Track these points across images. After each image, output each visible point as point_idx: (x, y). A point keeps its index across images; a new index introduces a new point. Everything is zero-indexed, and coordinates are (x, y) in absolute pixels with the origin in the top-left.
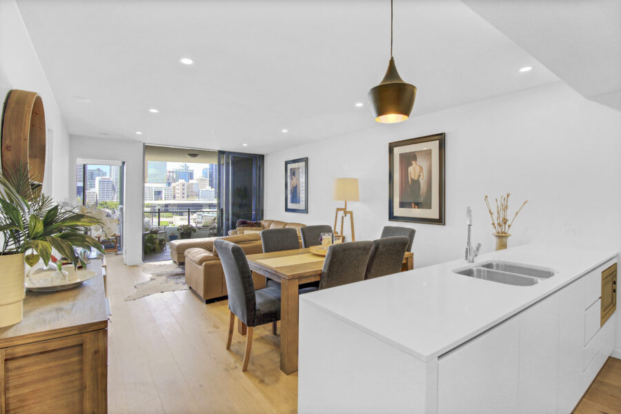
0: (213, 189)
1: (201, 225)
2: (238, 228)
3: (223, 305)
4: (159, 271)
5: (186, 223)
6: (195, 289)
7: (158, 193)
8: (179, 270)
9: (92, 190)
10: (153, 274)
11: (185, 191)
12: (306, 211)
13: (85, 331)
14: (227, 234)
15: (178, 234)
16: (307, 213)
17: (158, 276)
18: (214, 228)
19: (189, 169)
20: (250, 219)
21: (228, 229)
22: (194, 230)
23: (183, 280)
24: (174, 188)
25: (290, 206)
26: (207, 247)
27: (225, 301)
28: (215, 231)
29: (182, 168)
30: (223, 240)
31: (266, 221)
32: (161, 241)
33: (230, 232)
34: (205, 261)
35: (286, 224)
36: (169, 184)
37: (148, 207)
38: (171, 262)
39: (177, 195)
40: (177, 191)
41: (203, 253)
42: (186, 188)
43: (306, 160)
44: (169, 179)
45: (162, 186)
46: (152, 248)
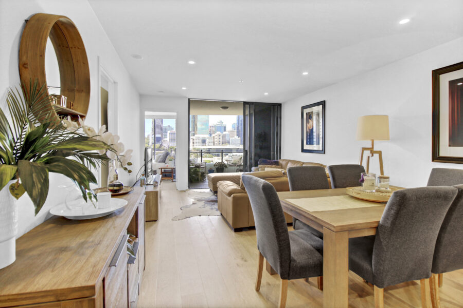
0: (239, 138)
1: (231, 163)
2: (259, 166)
3: (250, 235)
4: (199, 197)
5: (220, 161)
6: (225, 217)
7: (204, 141)
8: (213, 197)
9: (165, 139)
10: (195, 199)
11: (221, 140)
12: (323, 151)
13: (64, 298)
14: (251, 171)
15: (214, 169)
16: (325, 153)
17: (198, 201)
18: (240, 165)
19: (223, 124)
20: (270, 159)
21: (251, 166)
22: (226, 167)
23: (216, 206)
24: (214, 137)
25: (306, 147)
26: (235, 180)
27: (251, 232)
28: (242, 168)
29: (219, 124)
30: (251, 176)
31: (284, 160)
32: (203, 173)
33: (253, 169)
34: (234, 193)
35: (303, 163)
36: (211, 135)
38: (208, 190)
39: (216, 143)
40: (216, 140)
41: (231, 186)
42: (221, 137)
43: (323, 103)
44: (210, 132)
45: (206, 136)
46: (196, 178)
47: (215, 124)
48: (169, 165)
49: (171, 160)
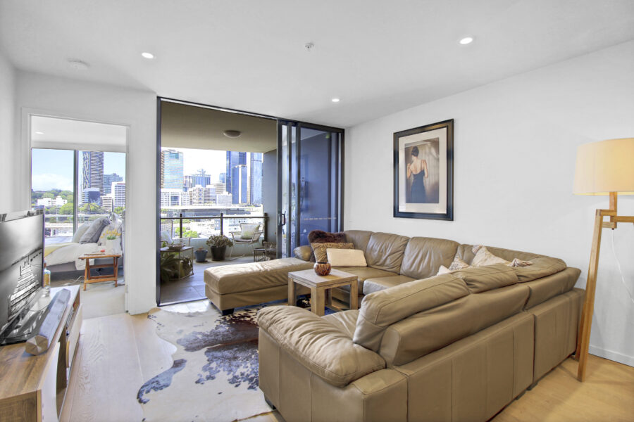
0: (231, 195)
1: (240, 236)
2: (312, 245)
4: (189, 332)
7: (175, 198)
9: (108, 196)
10: (178, 343)
11: (203, 196)
12: (449, 216)
16: (452, 219)
17: (188, 349)
19: (206, 173)
24: (191, 193)
25: (407, 207)
29: (199, 173)
32: (186, 261)
35: (407, 239)
36: (186, 189)
37: (165, 212)
39: (194, 201)
40: (194, 197)
42: (203, 193)
43: (449, 124)
44: (185, 185)
45: (179, 191)
46: (173, 275)
47: (194, 173)
48: (108, 248)
49: (113, 238)
